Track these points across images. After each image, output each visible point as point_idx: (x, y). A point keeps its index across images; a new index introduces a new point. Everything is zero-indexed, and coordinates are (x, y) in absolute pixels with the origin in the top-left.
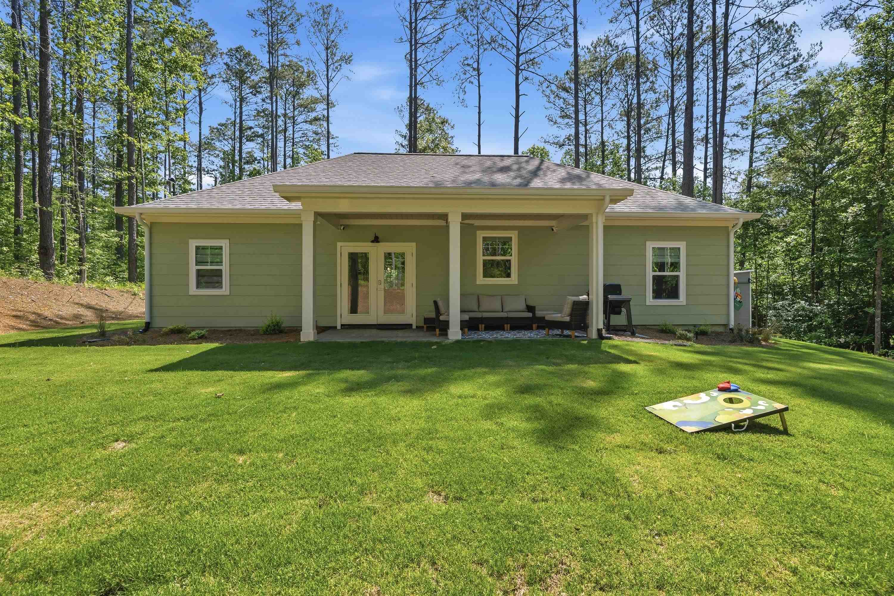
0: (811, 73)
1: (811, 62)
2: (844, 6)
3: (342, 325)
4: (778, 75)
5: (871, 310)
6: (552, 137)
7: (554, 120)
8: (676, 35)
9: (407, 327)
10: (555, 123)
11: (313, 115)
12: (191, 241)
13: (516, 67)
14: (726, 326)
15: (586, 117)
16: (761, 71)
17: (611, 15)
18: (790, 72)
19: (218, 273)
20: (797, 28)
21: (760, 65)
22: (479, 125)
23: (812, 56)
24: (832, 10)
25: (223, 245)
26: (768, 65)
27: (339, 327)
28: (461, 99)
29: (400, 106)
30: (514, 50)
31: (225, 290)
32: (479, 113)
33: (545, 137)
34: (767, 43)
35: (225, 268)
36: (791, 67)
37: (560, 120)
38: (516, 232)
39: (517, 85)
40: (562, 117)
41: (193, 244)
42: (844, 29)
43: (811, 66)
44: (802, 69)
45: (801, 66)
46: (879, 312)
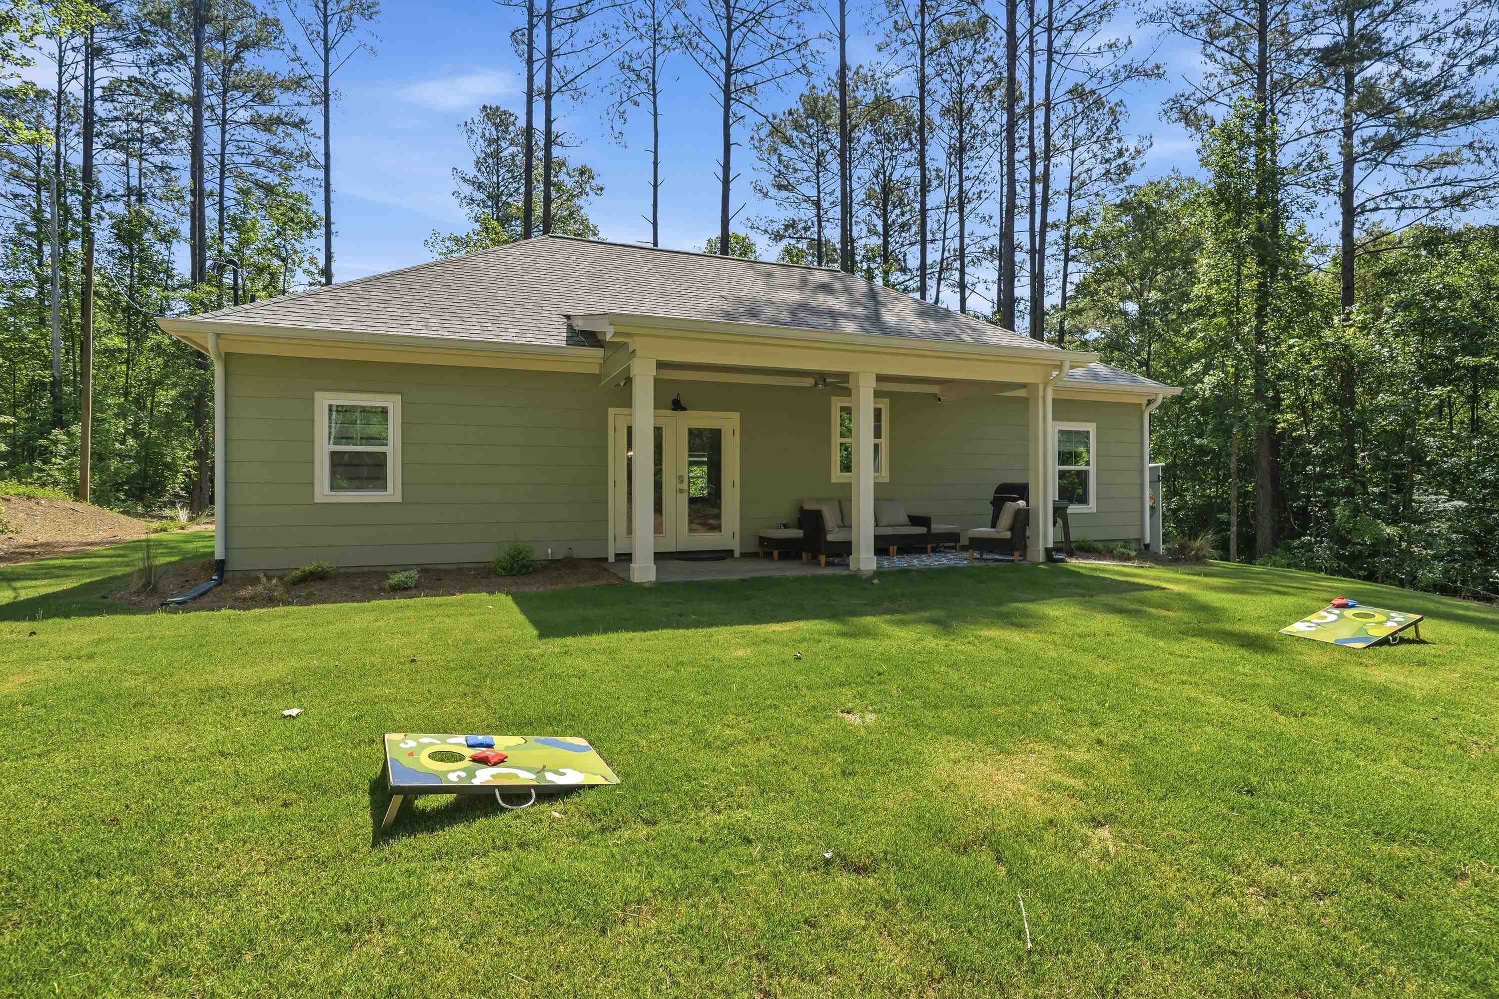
0: (1137, 179)
1: (1138, 162)
2: (1187, 94)
3: (616, 555)
4: (1095, 174)
5: (1223, 516)
6: (764, 220)
7: (765, 191)
8: (965, 85)
9: (727, 554)
10: (766, 195)
11: (266, 111)
12: (318, 395)
13: (725, 92)
14: (1139, 540)
15: (819, 192)
16: (1077, 162)
17: (880, 38)
18: (1112, 171)
19: (379, 461)
20: (1123, 109)
21: (1076, 153)
22: (655, 186)
23: (1139, 152)
24: (1173, 97)
25: (390, 406)
26: (1085, 156)
27: (612, 559)
28: (617, 130)
29: (469, 121)
30: (723, 64)
31: (393, 492)
32: (656, 164)
33: (753, 219)
34: (1085, 121)
35: (393, 450)
36: (1114, 164)
37: (773, 192)
38: (887, 401)
39: (727, 127)
40: (780, 187)
41: (324, 400)
42: (1183, 124)
43: (1138, 166)
44: (1126, 169)
45: (1125, 164)
46: (1234, 519)
